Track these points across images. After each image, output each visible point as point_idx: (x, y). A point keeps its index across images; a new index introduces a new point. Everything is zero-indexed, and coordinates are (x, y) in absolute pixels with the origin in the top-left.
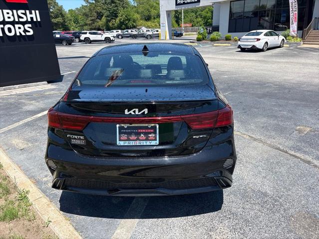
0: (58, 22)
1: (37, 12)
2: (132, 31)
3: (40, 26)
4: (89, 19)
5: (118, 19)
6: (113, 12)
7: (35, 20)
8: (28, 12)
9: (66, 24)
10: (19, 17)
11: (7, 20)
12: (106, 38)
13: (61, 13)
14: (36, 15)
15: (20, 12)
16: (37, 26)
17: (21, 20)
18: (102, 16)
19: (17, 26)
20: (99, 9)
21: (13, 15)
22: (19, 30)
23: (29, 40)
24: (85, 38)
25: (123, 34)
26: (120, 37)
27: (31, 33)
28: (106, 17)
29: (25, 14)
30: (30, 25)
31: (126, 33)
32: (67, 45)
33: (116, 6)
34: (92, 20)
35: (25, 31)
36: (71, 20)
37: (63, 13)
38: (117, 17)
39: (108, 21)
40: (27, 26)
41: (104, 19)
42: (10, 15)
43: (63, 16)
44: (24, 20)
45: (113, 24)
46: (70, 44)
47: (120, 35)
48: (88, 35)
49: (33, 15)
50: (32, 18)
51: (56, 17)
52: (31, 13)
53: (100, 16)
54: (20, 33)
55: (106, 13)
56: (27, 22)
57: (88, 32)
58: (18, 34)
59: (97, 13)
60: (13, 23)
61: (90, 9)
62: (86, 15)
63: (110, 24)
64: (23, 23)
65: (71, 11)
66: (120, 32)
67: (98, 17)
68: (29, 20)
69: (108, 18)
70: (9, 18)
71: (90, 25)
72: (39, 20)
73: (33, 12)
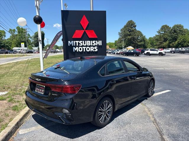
0: (141, 44)
1: (101, 41)
2: (182, 49)
3: (101, 47)
4: (159, 42)
5: (177, 41)
6: (174, 38)
7: (99, 45)
8: (97, 41)
9: (145, 45)
10: (93, 44)
11: (88, 45)
12: (159, 53)
13: (144, 40)
14: (100, 43)
15: (94, 41)
16: (100, 47)
17: (93, 45)
18: (167, 40)
19: (91, 47)
20: (166, 36)
21: (91, 43)
22: (92, 49)
23: (95, 53)
24: (147, 53)
25: (175, 51)
26: (173, 52)
27: (97, 50)
28: (169, 40)
29: (96, 42)
30: (97, 47)
31: (178, 50)
32: (136, 56)
33: (177, 34)
34: (160, 43)
35: (94, 49)
36: (148, 43)
37: (145, 39)
38: (176, 40)
39: (170, 43)
40: (95, 47)
41: (167, 42)
42: (89, 43)
43: (144, 41)
44: (95, 45)
45: (173, 45)
46: (138, 56)
47: (172, 51)
48: (149, 51)
49: (99, 43)
50: (98, 44)
51: (141, 41)
52: (98, 42)
53: (165, 40)
54: (92, 50)
55: (170, 38)
56: (96, 46)
57: (149, 49)
58: (91, 51)
59: (164, 38)
60: (90, 46)
61: (160, 37)
62: (157, 40)
63: (171, 45)
64: (94, 46)
65: (150, 38)
66: (174, 49)
67: (164, 41)
68: (97, 45)
69: (170, 41)
70: (89, 44)
71: (158, 45)
72: (101, 45)
73: (99, 41)
